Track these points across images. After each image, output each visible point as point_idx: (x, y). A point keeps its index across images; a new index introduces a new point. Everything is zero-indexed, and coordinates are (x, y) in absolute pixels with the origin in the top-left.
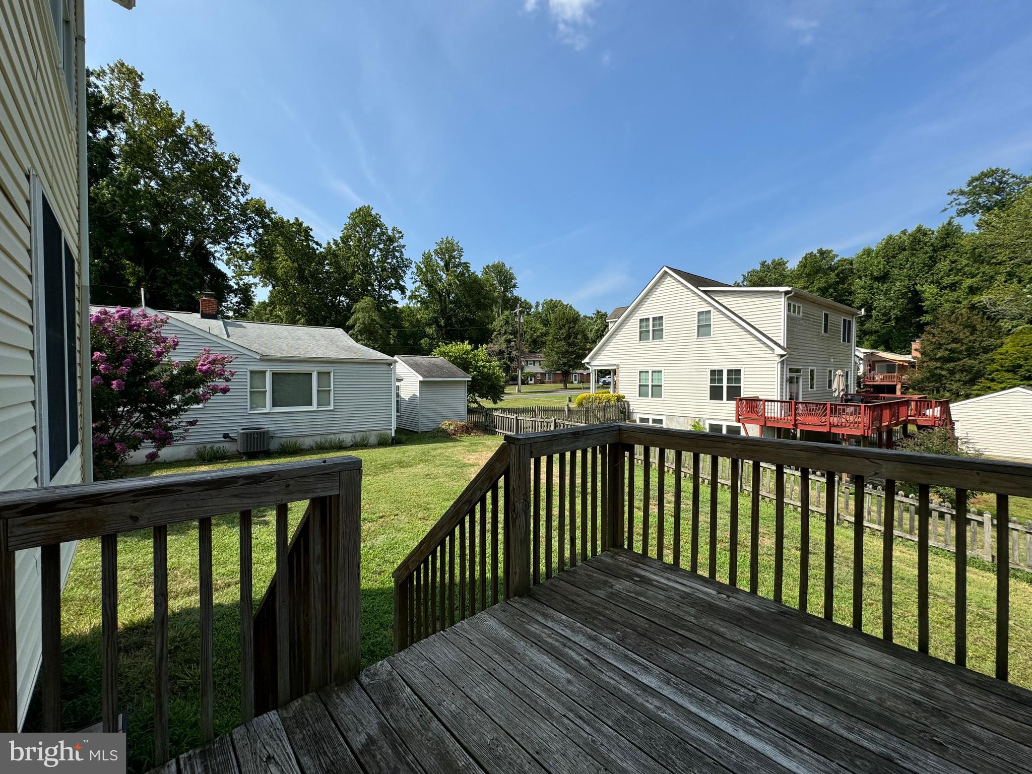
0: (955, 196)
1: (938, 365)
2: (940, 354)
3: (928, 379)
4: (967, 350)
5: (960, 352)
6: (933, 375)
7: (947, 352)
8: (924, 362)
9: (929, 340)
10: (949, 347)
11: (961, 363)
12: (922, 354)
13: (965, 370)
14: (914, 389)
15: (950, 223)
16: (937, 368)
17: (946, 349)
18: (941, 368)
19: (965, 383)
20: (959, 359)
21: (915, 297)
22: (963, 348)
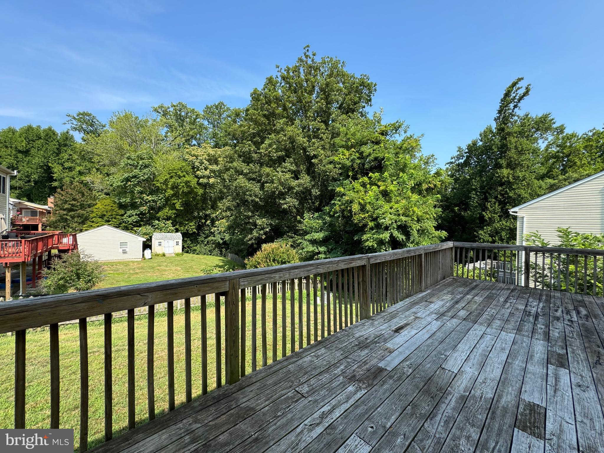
0: (70, 118)
1: (65, 213)
2: (66, 206)
3: (59, 221)
4: (80, 205)
5: (77, 206)
6: (62, 219)
7: (70, 206)
8: (56, 211)
9: (59, 198)
10: (71, 203)
11: (78, 212)
12: (55, 206)
13: (80, 216)
14: (50, 227)
15: (67, 132)
16: (64, 215)
17: (70, 204)
18: (67, 215)
19: (80, 223)
20: (77, 210)
21: (48, 170)
22: (79, 204)
